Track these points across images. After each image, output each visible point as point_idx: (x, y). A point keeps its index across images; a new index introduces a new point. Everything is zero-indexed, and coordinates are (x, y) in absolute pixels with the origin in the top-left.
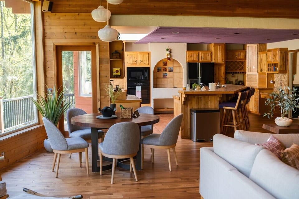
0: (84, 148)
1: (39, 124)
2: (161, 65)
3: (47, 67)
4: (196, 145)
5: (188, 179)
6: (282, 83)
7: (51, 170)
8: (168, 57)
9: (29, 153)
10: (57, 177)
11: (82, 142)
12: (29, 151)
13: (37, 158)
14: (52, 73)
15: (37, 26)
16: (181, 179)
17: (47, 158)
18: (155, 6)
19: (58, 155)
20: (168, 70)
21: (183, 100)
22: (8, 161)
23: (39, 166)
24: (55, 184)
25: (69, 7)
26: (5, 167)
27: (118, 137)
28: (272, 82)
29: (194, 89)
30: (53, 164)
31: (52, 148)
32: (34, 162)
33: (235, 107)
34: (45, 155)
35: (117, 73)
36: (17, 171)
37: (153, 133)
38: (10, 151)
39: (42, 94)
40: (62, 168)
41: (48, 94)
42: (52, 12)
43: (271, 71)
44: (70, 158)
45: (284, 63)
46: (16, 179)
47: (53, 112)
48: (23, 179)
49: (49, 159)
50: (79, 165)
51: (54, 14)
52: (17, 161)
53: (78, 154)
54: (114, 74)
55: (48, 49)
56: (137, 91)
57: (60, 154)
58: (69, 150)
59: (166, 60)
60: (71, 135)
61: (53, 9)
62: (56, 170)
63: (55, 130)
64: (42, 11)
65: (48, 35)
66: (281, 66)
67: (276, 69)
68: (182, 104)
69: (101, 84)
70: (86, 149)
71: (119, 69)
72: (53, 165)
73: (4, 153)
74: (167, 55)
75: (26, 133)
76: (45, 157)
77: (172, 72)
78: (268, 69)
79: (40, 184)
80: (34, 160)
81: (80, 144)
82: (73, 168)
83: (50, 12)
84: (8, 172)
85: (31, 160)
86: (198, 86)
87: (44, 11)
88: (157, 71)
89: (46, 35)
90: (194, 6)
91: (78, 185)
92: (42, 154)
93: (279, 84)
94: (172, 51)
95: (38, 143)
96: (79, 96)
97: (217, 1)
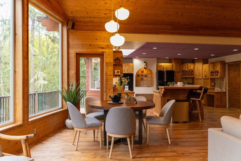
0: (99, 126)
1: (62, 108)
2: (140, 73)
3: (70, 68)
4: (173, 125)
5: (183, 154)
6: (221, 84)
7: (72, 144)
8: (145, 67)
9: (55, 129)
10: (77, 150)
11: (97, 122)
12: (54, 128)
13: (60, 133)
14: (73, 72)
15: (63, 40)
16: (178, 153)
17: (68, 133)
18: (144, 28)
19: (78, 132)
20: (144, 76)
21: (163, 93)
22: (39, 136)
23: (62, 140)
24: (76, 156)
25: (86, 27)
26: (36, 141)
27: (114, 119)
28: (214, 83)
29: (169, 86)
30: (74, 138)
31: (73, 126)
32: (58, 137)
33: (199, 98)
34: (66, 131)
35: (118, 73)
36: (45, 144)
37: (147, 115)
38: (41, 128)
39: (66, 86)
40: (81, 142)
41: (70, 87)
42: (74, 30)
43: (213, 76)
44: (86, 134)
45: (223, 71)
46: (44, 151)
47: (73, 99)
48: (49, 151)
49: (69, 134)
50: (93, 139)
51: (76, 31)
52: (45, 135)
53: (92, 131)
54: (116, 74)
55: (70, 55)
56: (126, 88)
57: (80, 131)
58: (87, 128)
59: (143, 69)
60: (87, 116)
61: (75, 28)
62: (76, 144)
63: (76, 112)
64: (68, 29)
65: (70, 45)
66: (221, 73)
67: (217, 75)
68: (162, 96)
69: (107, 81)
70: (100, 127)
71: (119, 71)
72: (73, 140)
73: (36, 129)
74: (144, 65)
75: (53, 114)
76: (67, 133)
77: (146, 77)
78: (211, 75)
79: (64, 156)
80: (58, 135)
81: (95, 123)
82: (88, 142)
83: (72, 30)
84: (38, 145)
85: (56, 135)
86: (171, 84)
87: (69, 29)
88: (138, 77)
89: (70, 46)
90: (171, 28)
91: (95, 158)
92: (64, 130)
93: (219, 85)
94: (147, 63)
95: (61, 122)
96: (90, 90)
97: (187, 25)
